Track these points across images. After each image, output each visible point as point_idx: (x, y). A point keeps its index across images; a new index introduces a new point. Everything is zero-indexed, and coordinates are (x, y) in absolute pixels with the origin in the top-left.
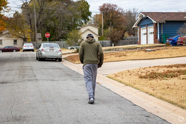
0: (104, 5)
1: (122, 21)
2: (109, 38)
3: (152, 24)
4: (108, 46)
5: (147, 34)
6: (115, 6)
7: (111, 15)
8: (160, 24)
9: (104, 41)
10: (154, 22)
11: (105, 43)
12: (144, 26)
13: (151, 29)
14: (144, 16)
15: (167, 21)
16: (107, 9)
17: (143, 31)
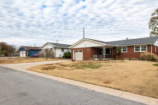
0: (1, 42)
1: (8, 48)
2: (4, 54)
3: (25, 50)
4: (3, 57)
5: (23, 53)
6: (6, 43)
7: (4, 46)
8: (28, 50)
9: (2, 55)
10: (26, 49)
11: (2, 56)
12: (22, 51)
13: (25, 52)
14: (22, 47)
15: (31, 50)
16: (3, 44)
17: (21, 52)
